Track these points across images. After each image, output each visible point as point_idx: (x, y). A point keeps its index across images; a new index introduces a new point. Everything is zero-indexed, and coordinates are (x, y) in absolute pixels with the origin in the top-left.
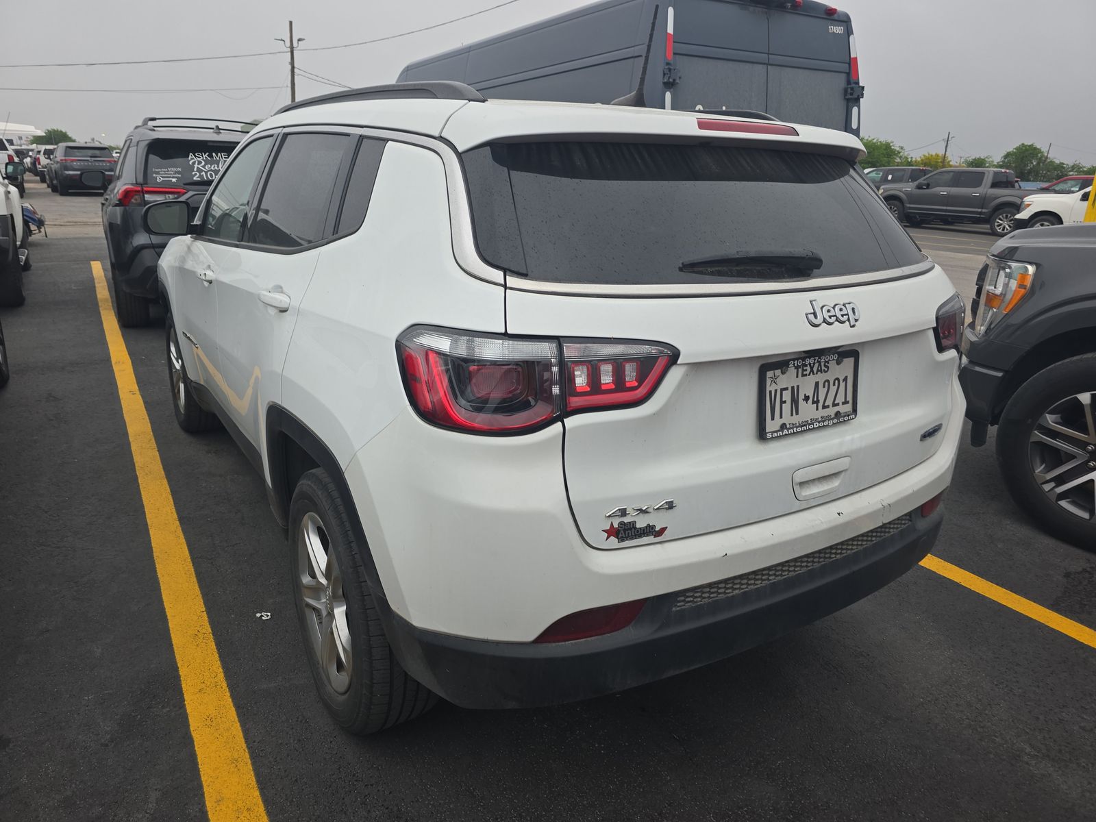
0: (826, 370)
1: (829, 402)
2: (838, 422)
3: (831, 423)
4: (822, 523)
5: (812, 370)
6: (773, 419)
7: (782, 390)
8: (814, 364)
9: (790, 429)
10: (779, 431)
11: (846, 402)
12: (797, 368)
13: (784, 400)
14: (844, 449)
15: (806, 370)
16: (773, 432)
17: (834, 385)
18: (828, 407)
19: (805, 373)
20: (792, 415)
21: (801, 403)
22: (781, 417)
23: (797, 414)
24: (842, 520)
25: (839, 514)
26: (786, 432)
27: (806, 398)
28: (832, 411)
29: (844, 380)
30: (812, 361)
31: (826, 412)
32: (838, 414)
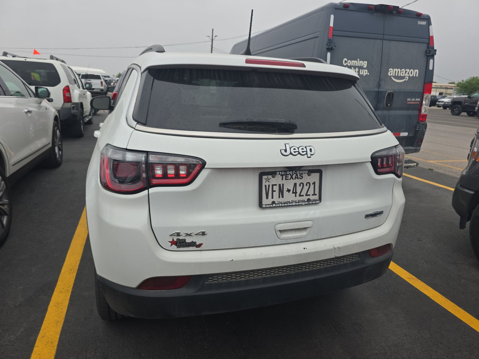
0: (301, 177)
1: (304, 193)
2: (308, 204)
3: (304, 203)
4: (293, 251)
5: (292, 177)
6: (267, 198)
7: (273, 185)
8: (293, 174)
9: (277, 204)
10: (270, 204)
11: (314, 194)
12: (282, 175)
13: (274, 190)
14: (308, 217)
15: (288, 177)
16: (266, 205)
17: (307, 185)
18: (303, 196)
19: (287, 178)
20: (279, 197)
21: (285, 193)
22: (272, 198)
23: (283, 197)
24: (305, 251)
25: (304, 248)
26: (274, 205)
27: (289, 191)
28: (305, 198)
29: (313, 184)
30: (291, 173)
31: (301, 198)
32: (309, 200)
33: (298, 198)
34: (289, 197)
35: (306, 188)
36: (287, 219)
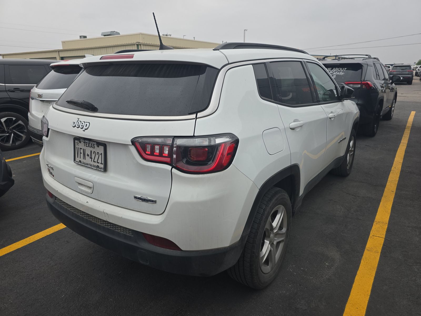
0: (94, 147)
2: (96, 169)
3: (94, 168)
6: (78, 157)
21: (86, 156)
26: (79, 163)
32: (98, 167)
33: (92, 163)
34: (88, 160)
35: (97, 156)
36: (80, 175)
